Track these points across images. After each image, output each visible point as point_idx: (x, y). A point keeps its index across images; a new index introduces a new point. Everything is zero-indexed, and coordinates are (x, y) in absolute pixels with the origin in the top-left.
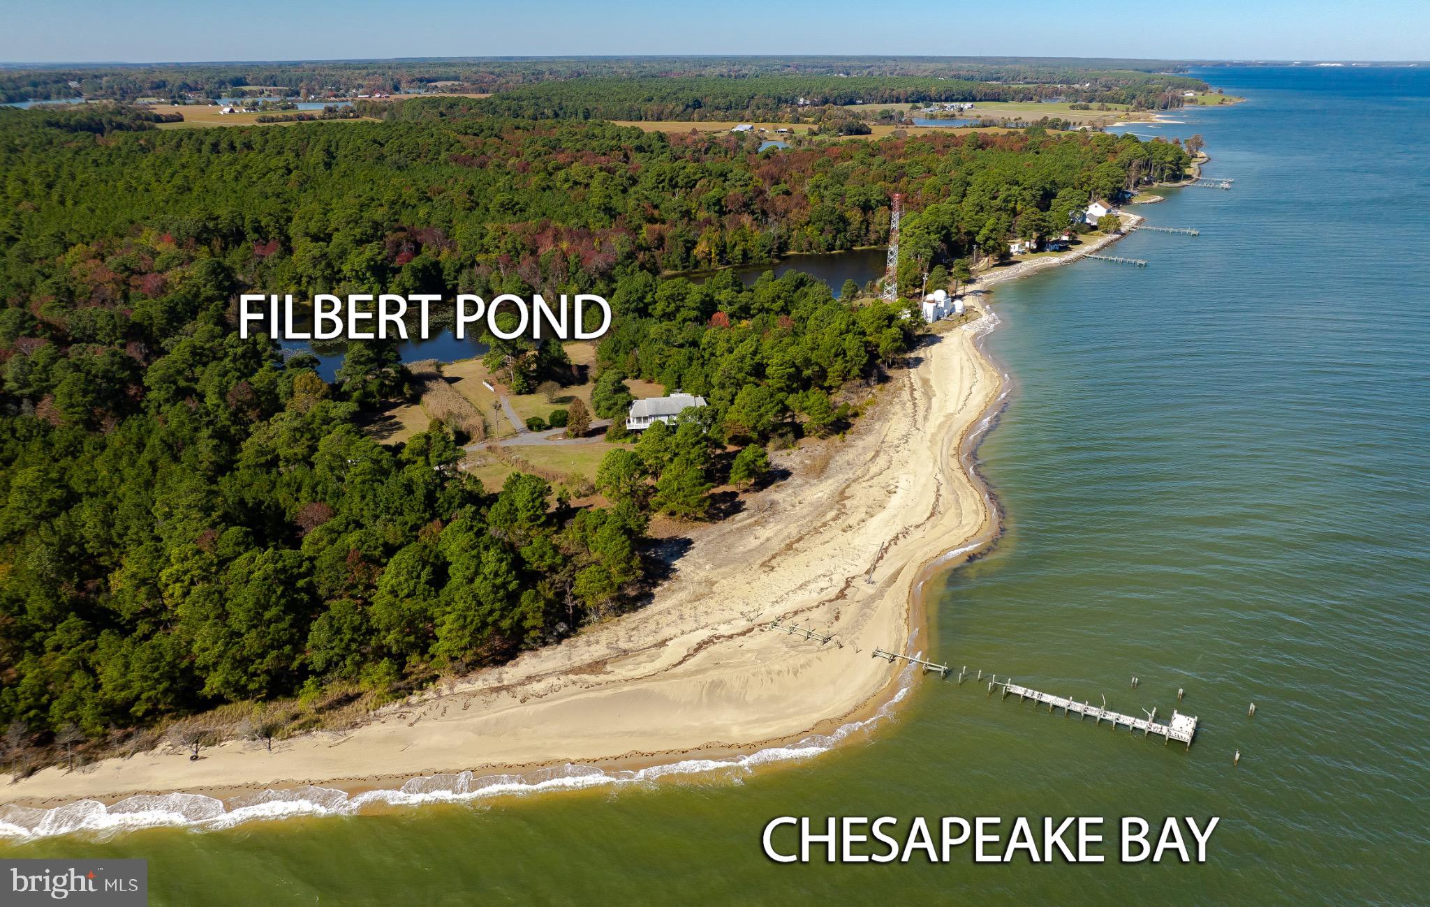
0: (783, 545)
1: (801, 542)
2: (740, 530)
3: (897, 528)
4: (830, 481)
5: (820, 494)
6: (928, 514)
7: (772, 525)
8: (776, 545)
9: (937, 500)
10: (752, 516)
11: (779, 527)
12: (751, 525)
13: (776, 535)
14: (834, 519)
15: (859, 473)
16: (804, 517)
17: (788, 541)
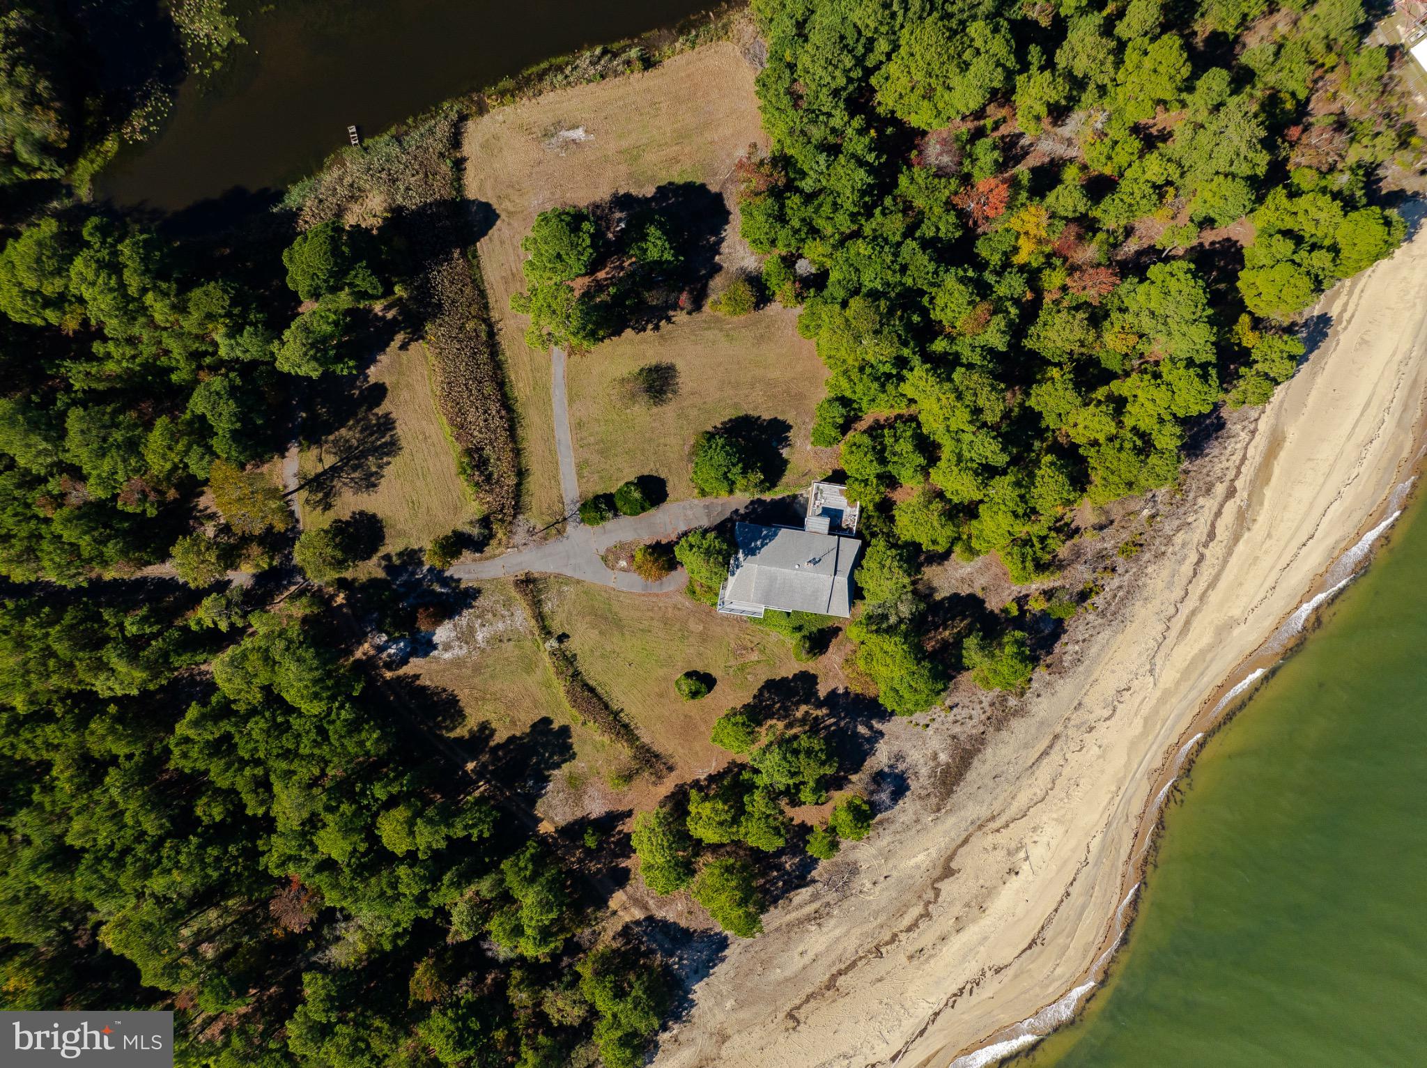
0: (827, 976)
1: (850, 974)
2: (790, 926)
3: (971, 970)
4: (951, 821)
5: (921, 857)
6: (1025, 945)
7: (832, 922)
8: (820, 976)
9: (1056, 910)
10: (815, 897)
11: (837, 932)
12: (809, 919)
13: (828, 950)
14: (909, 929)
15: (997, 806)
16: (876, 914)
17: (834, 970)
